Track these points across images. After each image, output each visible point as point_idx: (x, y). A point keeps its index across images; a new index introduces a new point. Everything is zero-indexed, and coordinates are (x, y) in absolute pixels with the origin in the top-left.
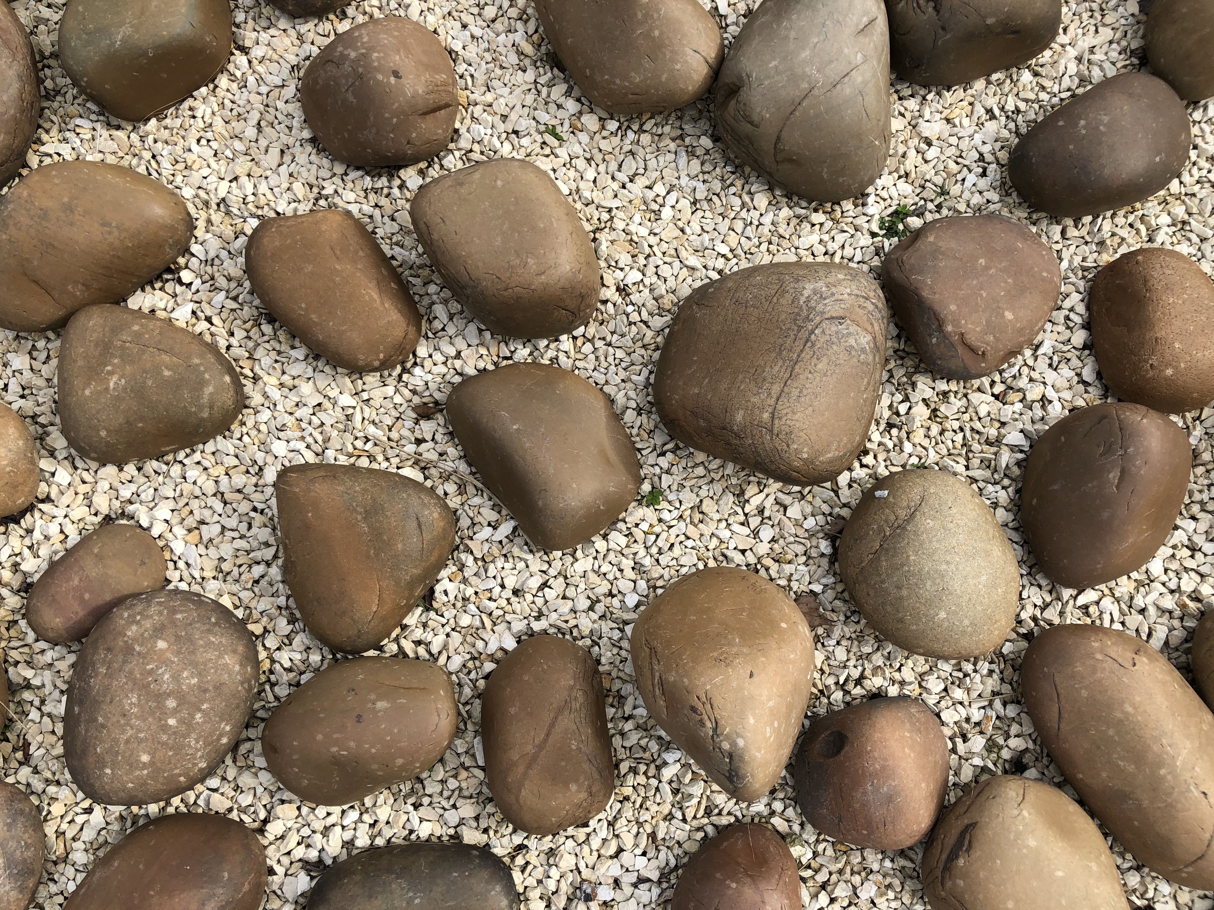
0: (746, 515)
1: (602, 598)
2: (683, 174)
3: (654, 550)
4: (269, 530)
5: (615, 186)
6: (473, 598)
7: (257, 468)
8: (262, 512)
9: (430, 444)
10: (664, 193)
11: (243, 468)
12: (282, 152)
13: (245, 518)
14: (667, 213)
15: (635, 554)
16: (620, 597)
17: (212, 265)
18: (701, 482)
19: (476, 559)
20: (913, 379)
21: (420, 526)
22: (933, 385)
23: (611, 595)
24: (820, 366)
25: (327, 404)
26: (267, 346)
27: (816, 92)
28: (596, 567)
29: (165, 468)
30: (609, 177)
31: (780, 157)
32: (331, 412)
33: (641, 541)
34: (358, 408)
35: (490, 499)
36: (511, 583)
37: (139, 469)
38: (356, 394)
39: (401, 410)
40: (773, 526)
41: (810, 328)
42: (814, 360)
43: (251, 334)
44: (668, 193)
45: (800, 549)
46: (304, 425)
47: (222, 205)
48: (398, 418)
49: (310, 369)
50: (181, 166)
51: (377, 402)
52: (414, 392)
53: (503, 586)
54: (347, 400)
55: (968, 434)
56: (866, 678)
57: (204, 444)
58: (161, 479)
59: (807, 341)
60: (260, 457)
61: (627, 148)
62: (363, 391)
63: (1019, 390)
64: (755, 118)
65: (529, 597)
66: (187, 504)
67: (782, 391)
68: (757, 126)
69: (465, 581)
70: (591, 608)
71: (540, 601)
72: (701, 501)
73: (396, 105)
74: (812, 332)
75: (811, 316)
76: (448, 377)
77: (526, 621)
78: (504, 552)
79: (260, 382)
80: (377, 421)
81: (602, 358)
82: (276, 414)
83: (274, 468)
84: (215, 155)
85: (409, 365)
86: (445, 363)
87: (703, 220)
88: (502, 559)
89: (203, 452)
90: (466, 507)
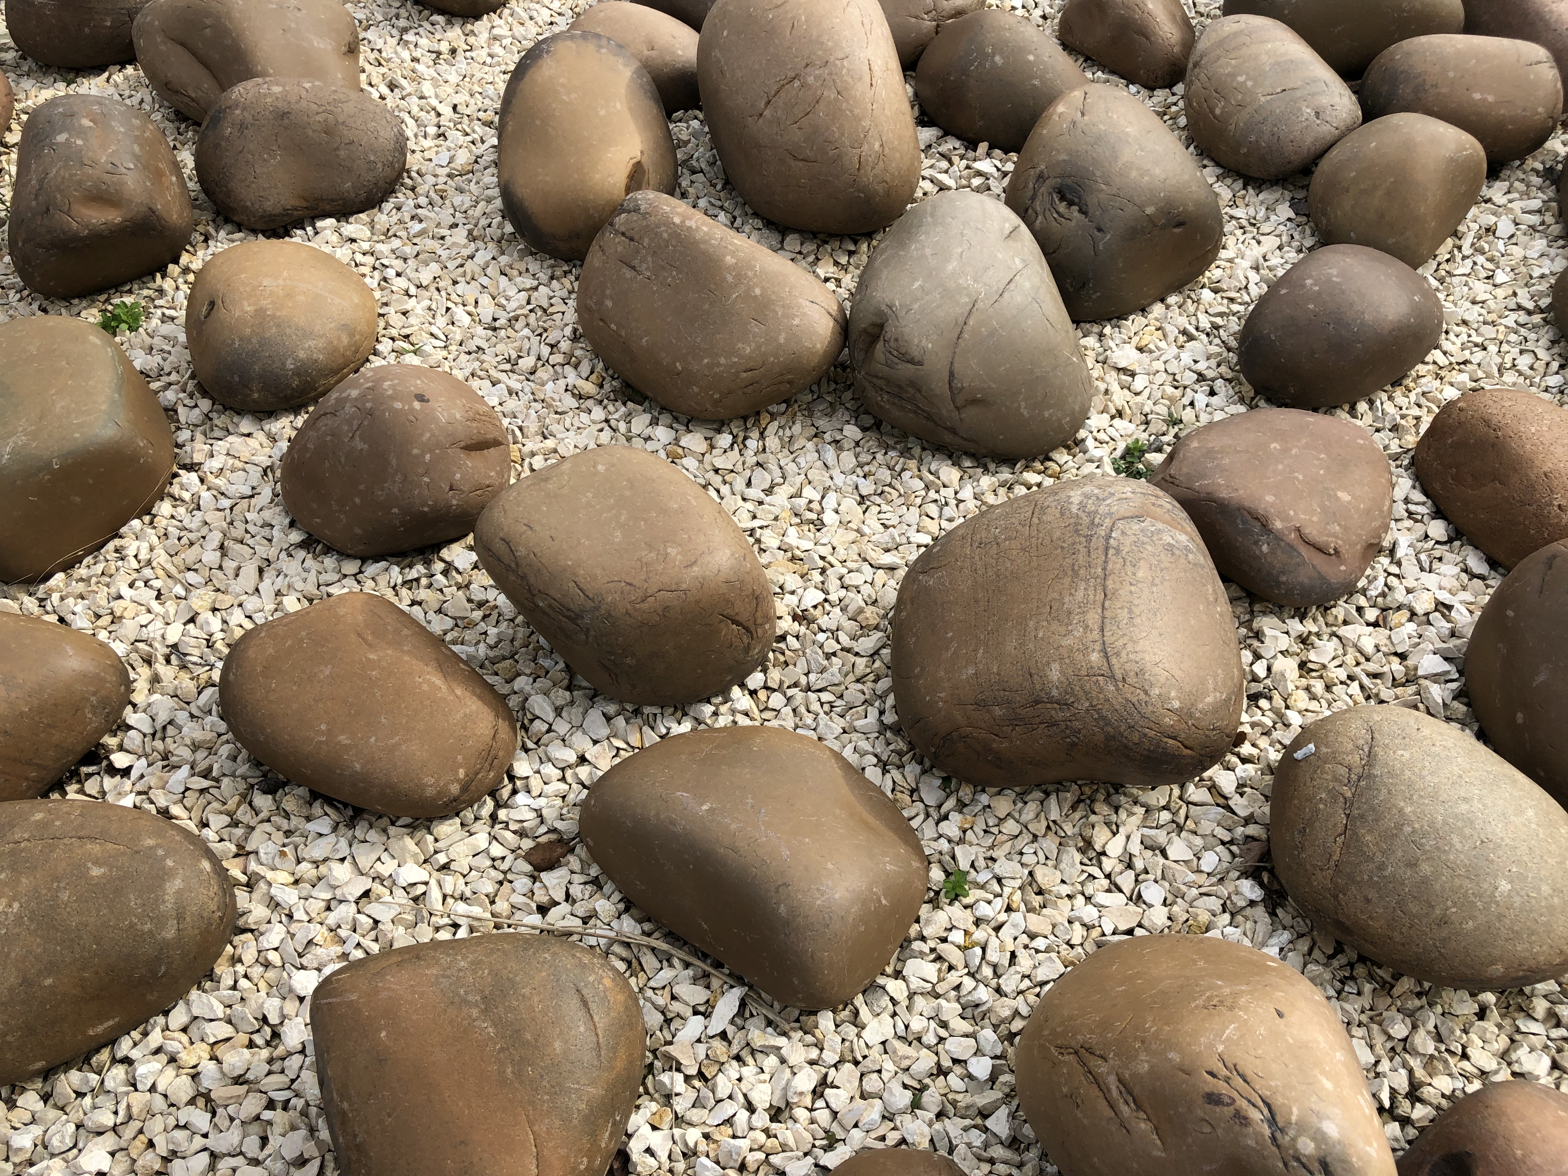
0: (1108, 876)
1: (927, 1081)
2: (836, 473)
3: (987, 971)
4: (303, 1132)
5: (750, 506)
6: (703, 1146)
7: (268, 1030)
8: (286, 1105)
9: (564, 908)
10: (819, 498)
11: (244, 1038)
12: (261, 571)
13: (255, 1128)
14: (829, 517)
15: (957, 988)
16: (958, 1070)
17: (163, 739)
18: (1020, 843)
19: (688, 1079)
20: (1255, 625)
21: (585, 1003)
22: (1285, 627)
23: (941, 1071)
24: (1140, 574)
25: (377, 888)
26: (267, 827)
27: (980, 305)
28: (901, 1027)
29: (94, 1078)
30: (739, 498)
31: (960, 400)
32: (387, 898)
33: (960, 965)
34: (433, 883)
35: (687, 965)
36: (762, 1096)
37: (46, 1098)
38: (425, 861)
39: (505, 866)
40: (1156, 881)
41: (1103, 533)
42: (1129, 569)
43: (239, 815)
44: (823, 497)
45: (1215, 904)
46: (343, 933)
47: (173, 657)
48: (501, 883)
49: (343, 843)
50: (106, 620)
51: (462, 864)
52: (521, 834)
53: (751, 1108)
54: (412, 873)
55: (1366, 681)
56: (1422, 1084)
57: (166, 1013)
58: (87, 1101)
59: (1107, 549)
60: (272, 1007)
61: (751, 460)
62: (436, 852)
63: (1399, 608)
64: (915, 353)
65: (801, 1114)
66: (141, 1131)
67: (1103, 618)
68: (920, 363)
69: (679, 1121)
70: (916, 1105)
71: (823, 1116)
72: (1031, 874)
73: (428, 435)
74: (1108, 537)
75: (1097, 521)
76: (571, 797)
77: (810, 1160)
78: (735, 1049)
79: (262, 885)
80: (468, 894)
81: (802, 709)
82: (294, 928)
83: (300, 1019)
84: (158, 597)
85: (505, 793)
86: (563, 779)
87: (882, 516)
88: (734, 1063)
89: (167, 1028)
90: (649, 993)
